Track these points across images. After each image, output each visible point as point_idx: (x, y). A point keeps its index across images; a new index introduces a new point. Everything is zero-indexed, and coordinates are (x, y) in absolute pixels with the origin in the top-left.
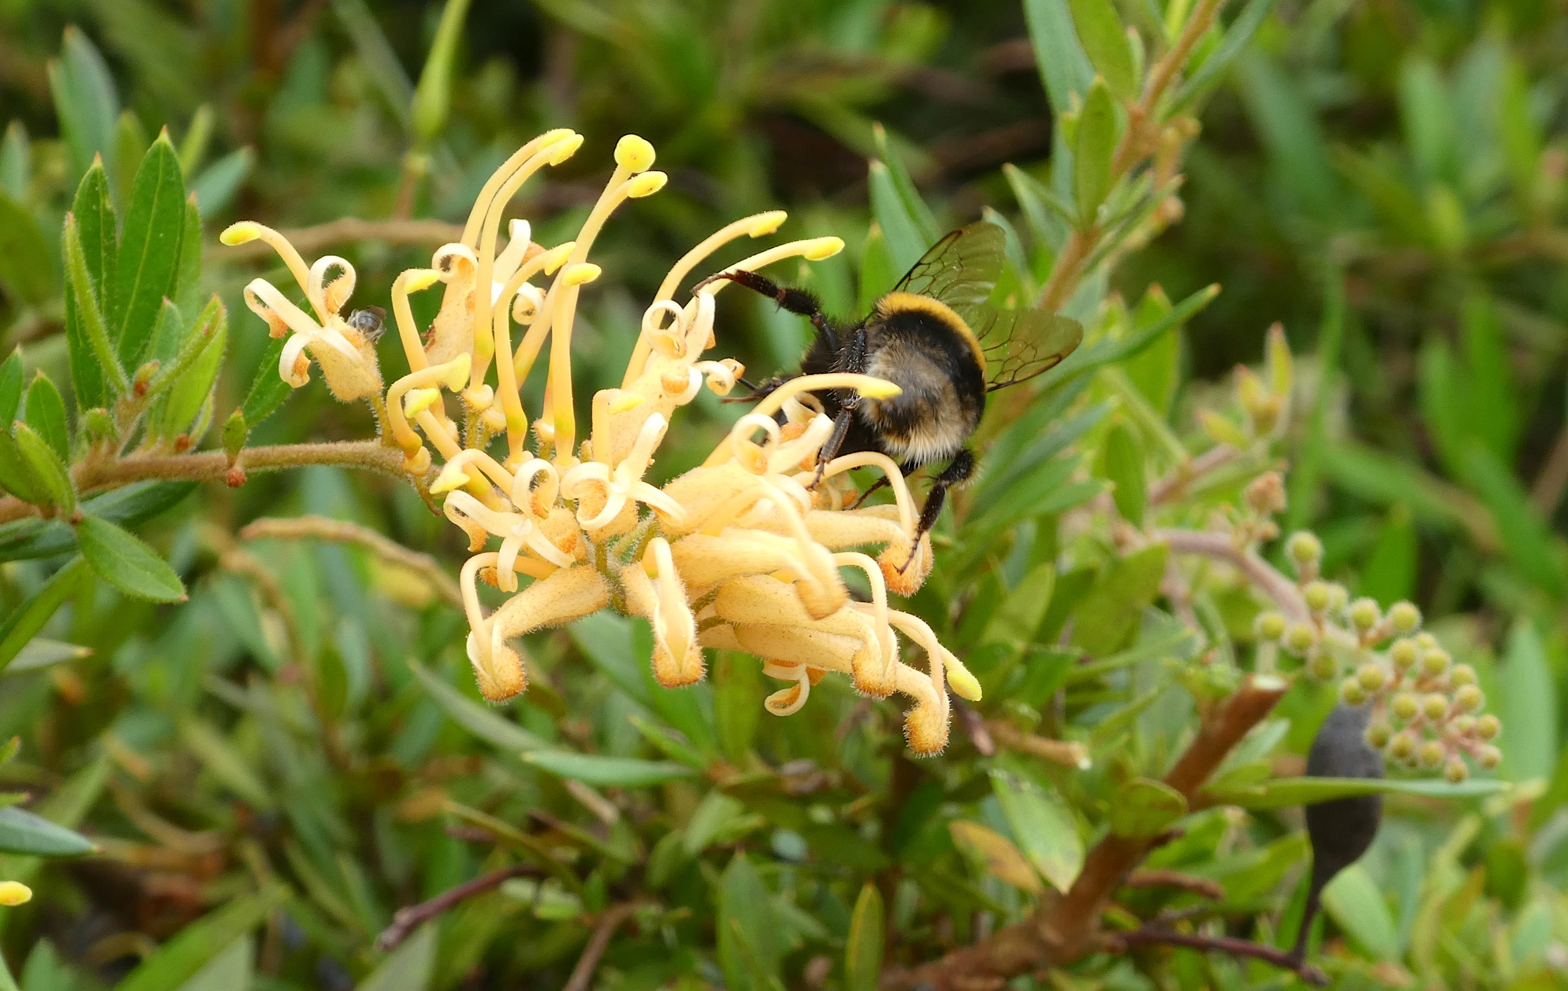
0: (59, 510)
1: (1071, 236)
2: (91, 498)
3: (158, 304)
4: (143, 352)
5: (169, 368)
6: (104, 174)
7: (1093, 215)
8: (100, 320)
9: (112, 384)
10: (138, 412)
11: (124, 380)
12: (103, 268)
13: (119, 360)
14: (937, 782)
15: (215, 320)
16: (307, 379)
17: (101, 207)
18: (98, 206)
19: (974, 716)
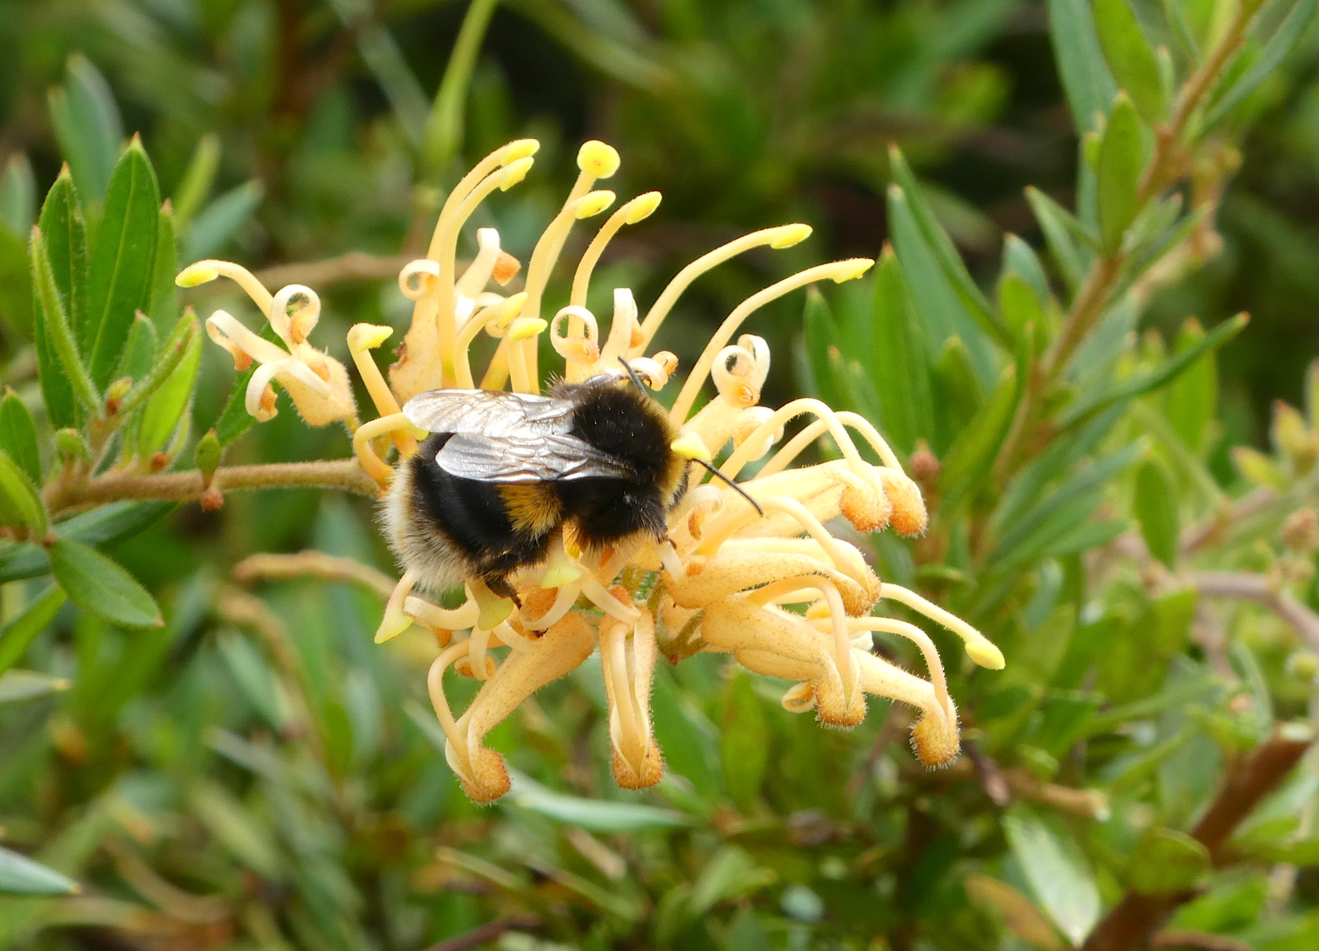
0: (32, 533)
1: (1096, 264)
2: (64, 519)
3: (131, 318)
4: (116, 368)
5: (142, 386)
6: (72, 185)
7: (1118, 241)
8: (69, 338)
9: (83, 403)
10: (111, 431)
11: (95, 398)
12: (73, 283)
13: (90, 378)
14: (953, 838)
15: (187, 337)
16: (275, 412)
17: (70, 219)
18: (66, 218)
19: (989, 764)
